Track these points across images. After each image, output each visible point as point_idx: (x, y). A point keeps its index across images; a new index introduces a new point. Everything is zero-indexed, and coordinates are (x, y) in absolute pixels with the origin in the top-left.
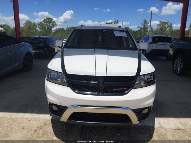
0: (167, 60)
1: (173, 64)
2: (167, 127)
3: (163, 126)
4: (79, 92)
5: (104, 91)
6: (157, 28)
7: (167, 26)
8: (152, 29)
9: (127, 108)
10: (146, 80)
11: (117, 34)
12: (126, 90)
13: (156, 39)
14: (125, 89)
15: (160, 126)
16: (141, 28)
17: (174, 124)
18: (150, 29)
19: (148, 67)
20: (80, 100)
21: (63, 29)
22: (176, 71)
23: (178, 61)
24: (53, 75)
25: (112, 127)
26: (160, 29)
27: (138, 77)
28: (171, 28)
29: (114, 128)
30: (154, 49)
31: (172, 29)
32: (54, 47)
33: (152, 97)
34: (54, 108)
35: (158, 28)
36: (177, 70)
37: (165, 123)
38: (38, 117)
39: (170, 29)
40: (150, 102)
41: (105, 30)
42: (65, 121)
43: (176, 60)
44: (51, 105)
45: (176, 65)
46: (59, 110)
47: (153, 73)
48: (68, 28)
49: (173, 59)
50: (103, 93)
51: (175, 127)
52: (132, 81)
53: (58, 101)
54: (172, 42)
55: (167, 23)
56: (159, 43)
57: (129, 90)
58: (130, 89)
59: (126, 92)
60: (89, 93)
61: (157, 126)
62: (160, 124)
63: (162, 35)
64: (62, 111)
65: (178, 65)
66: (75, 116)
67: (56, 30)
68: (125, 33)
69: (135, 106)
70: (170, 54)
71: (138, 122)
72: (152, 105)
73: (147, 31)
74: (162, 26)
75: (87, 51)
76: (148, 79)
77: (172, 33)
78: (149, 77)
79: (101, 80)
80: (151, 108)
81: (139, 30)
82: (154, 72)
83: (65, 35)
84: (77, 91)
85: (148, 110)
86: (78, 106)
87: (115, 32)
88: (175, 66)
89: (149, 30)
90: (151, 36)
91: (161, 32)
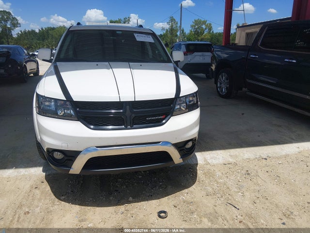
0: (208, 78)
1: (216, 83)
2: (215, 163)
3: (210, 161)
4: (96, 127)
5: (133, 122)
6: (191, 31)
7: (204, 26)
8: (183, 32)
9: (166, 143)
10: (188, 103)
11: (139, 38)
12: (164, 119)
13: (191, 48)
14: (162, 117)
15: (205, 163)
16: (167, 31)
17: (223, 157)
18: (180, 32)
19: (189, 86)
20: (100, 138)
21: (33, 32)
22: (221, 93)
23: (223, 78)
24: (48, 106)
25: (145, 172)
26: (195, 33)
27: (178, 100)
28: (211, 30)
29: (148, 172)
30: (189, 62)
31: (211, 32)
32: (24, 64)
33: (196, 126)
34: (58, 156)
35: (193, 30)
36: (222, 91)
37: (211, 158)
38: (26, 173)
39: (209, 32)
40: (194, 133)
41: (121, 32)
42: (78, 172)
43: (220, 76)
44: (51, 151)
45: (221, 84)
46: (66, 158)
47: (196, 93)
48: (42, 29)
49: (216, 75)
50: (133, 126)
51: (225, 161)
52: (170, 106)
53: (63, 145)
54: (213, 51)
55: (204, 23)
56: (196, 54)
57: (167, 118)
58: (169, 116)
59: (164, 121)
60: (110, 127)
61: (202, 163)
62: (205, 160)
63: (198, 41)
64: (70, 158)
65: (223, 84)
66: (92, 163)
67: (20, 33)
68: (150, 36)
69: (176, 138)
70: (212, 69)
71: (181, 161)
72: (196, 136)
73: (177, 36)
74: (199, 28)
75: (97, 65)
76: (190, 102)
77: (212, 38)
78: (191, 99)
79: (128, 107)
80: (195, 140)
81: (164, 35)
82: (197, 91)
83: (39, 41)
84: (92, 127)
85: (193, 143)
86: (97, 147)
87: (136, 35)
88: (218, 85)
89: (178, 33)
90: (184, 43)
91: (196, 36)
